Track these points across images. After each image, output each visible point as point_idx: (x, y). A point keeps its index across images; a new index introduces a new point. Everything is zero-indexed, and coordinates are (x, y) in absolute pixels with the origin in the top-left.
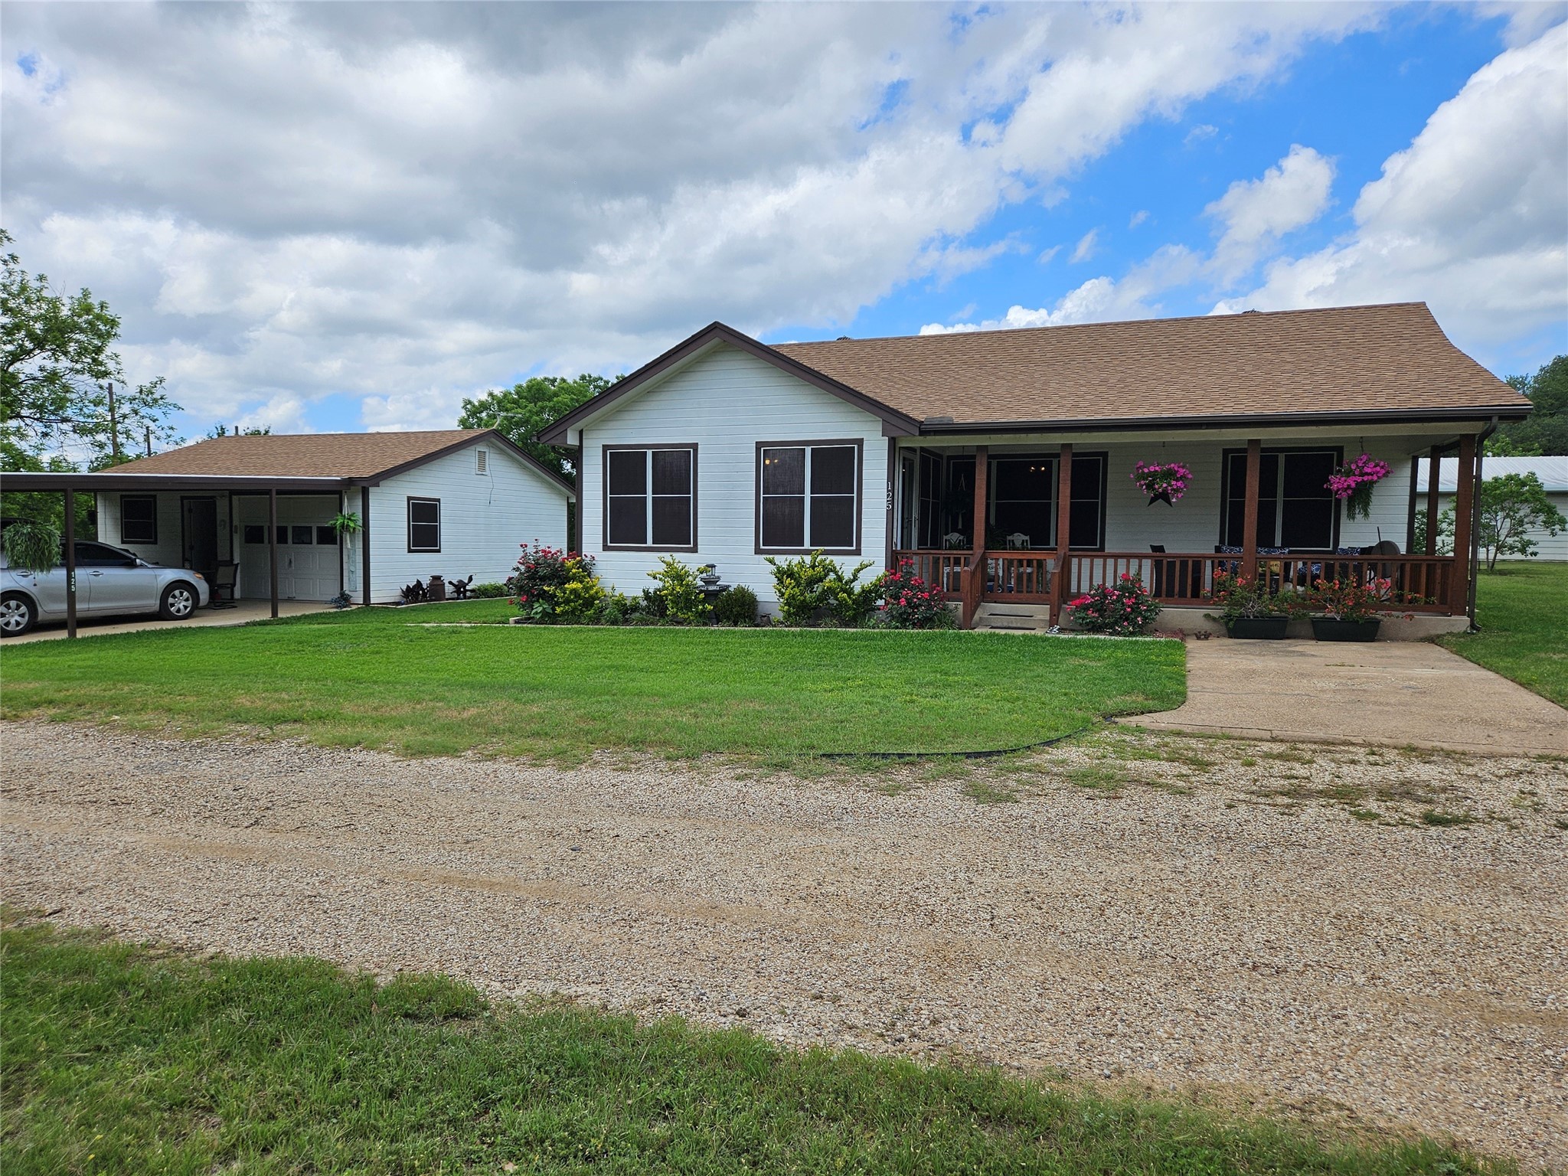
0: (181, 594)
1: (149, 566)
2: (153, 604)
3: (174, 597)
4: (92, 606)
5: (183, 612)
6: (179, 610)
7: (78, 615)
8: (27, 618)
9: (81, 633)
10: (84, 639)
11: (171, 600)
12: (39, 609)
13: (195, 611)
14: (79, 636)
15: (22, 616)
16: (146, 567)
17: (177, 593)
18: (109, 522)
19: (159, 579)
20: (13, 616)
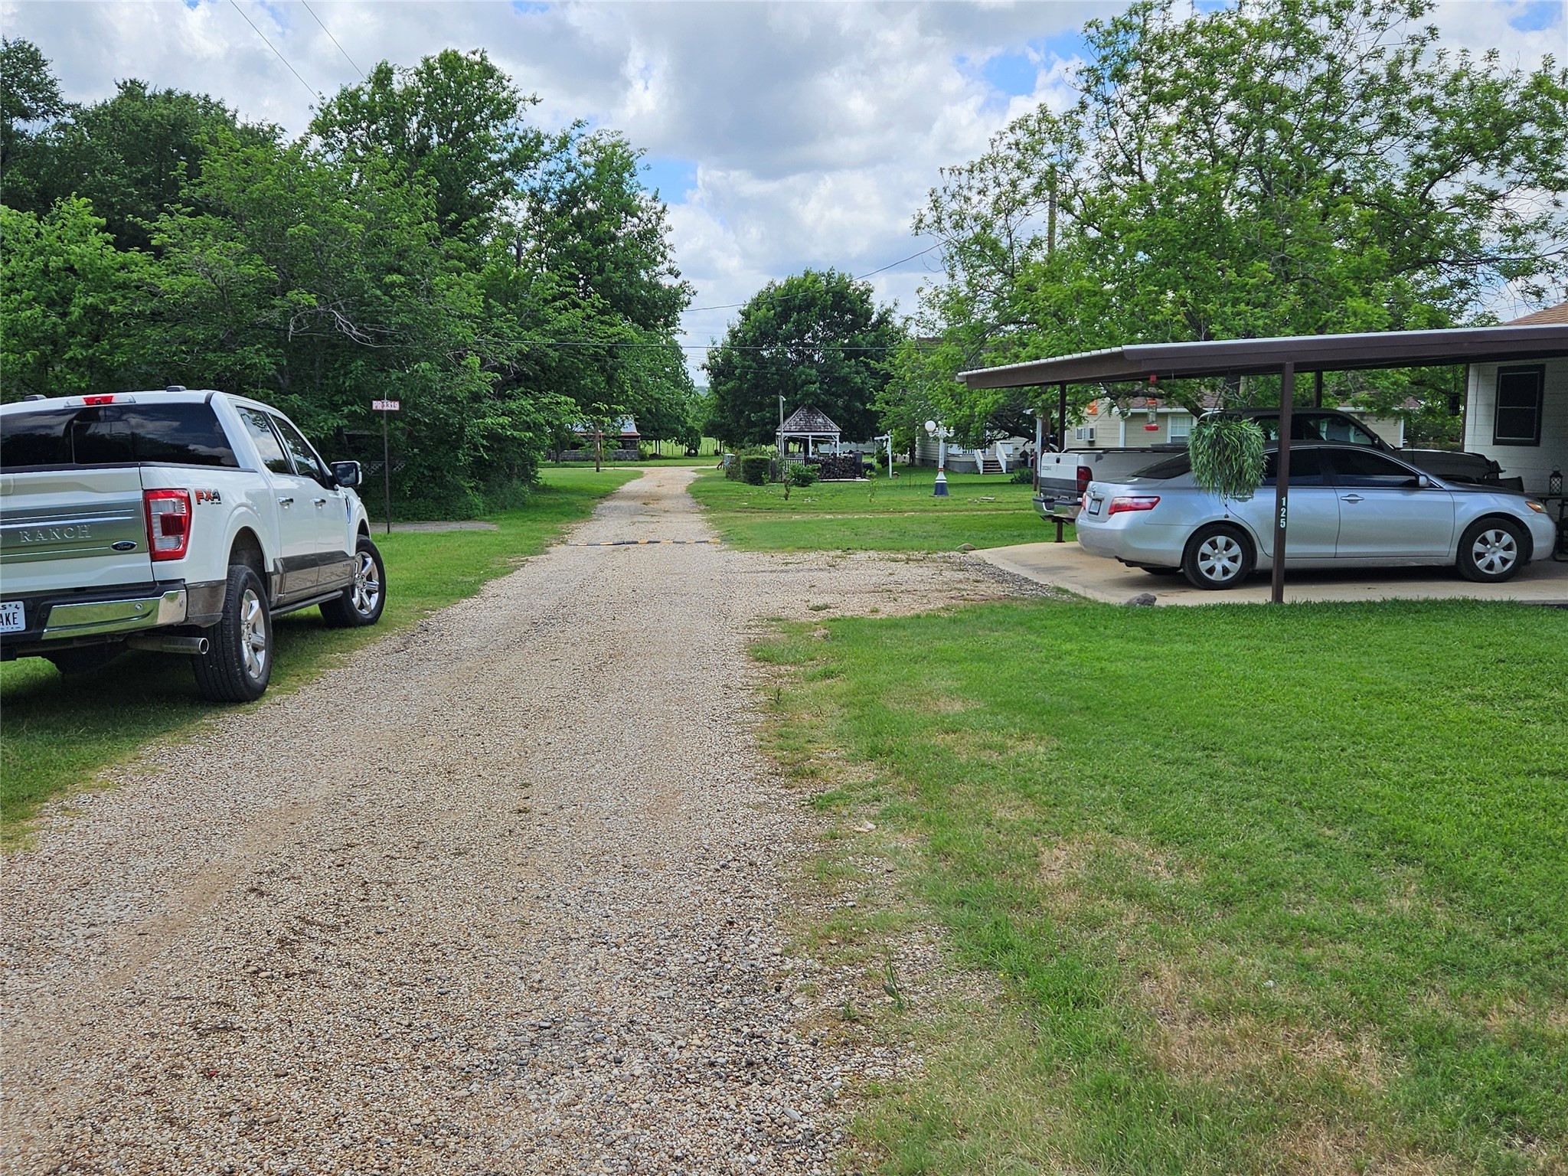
0: (1499, 537)
1: (1446, 487)
2: (1446, 552)
3: (1485, 541)
4: (1342, 550)
5: (1499, 568)
6: (1491, 566)
7: (1288, 563)
8: (1240, 562)
9: (1293, 594)
10: (1293, 605)
11: (1478, 547)
12: (1259, 551)
13: (1522, 569)
14: (1287, 599)
15: (1233, 559)
16: (1441, 490)
17: (1490, 535)
18: (1481, 410)
19: (1460, 510)
20: (1219, 559)
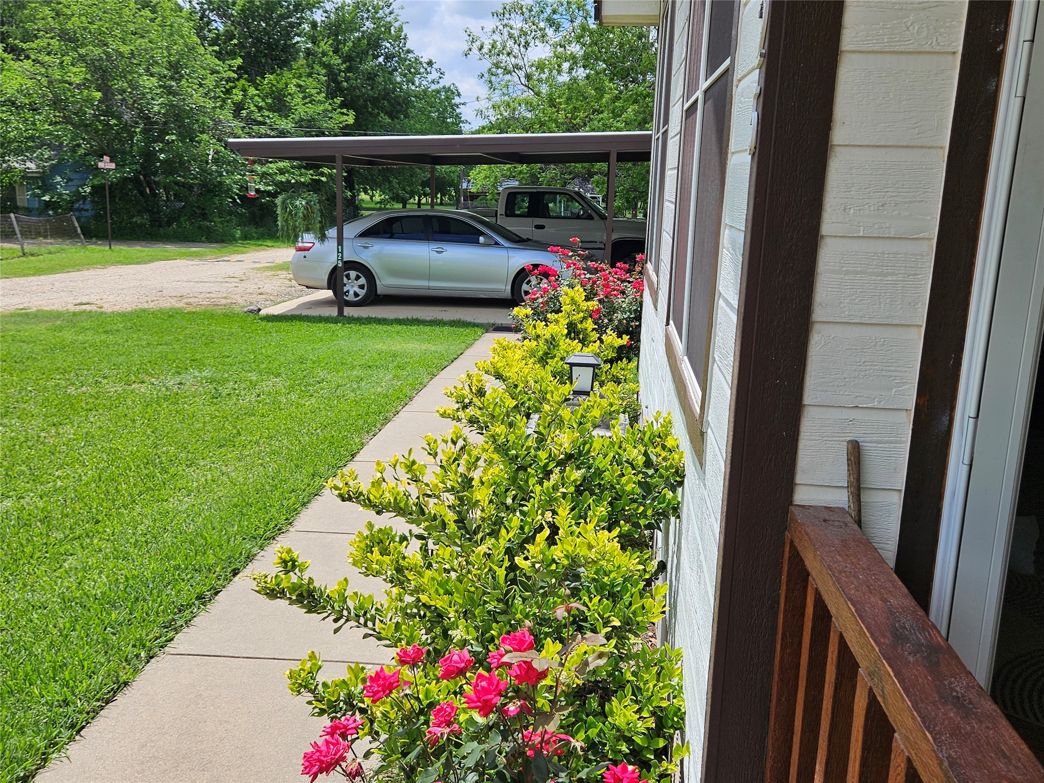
2: (503, 289)
3: (530, 283)
8: (365, 289)
11: (525, 287)
12: (377, 281)
15: (362, 287)
16: (503, 247)
17: (533, 279)
20: (353, 286)
